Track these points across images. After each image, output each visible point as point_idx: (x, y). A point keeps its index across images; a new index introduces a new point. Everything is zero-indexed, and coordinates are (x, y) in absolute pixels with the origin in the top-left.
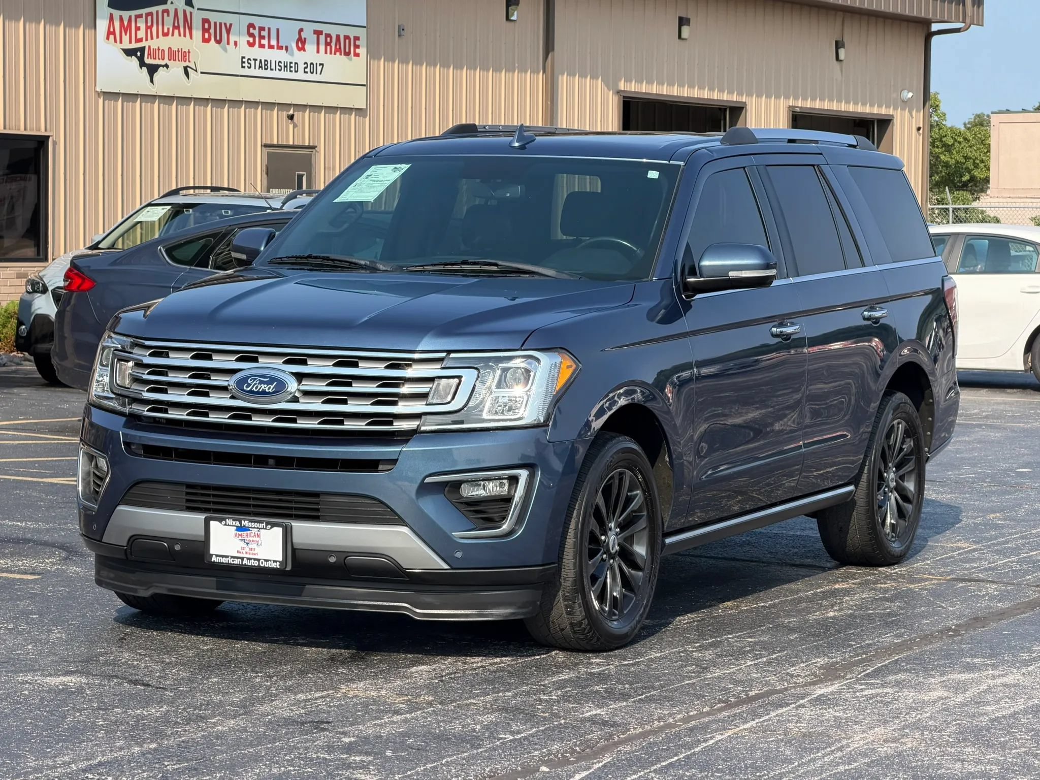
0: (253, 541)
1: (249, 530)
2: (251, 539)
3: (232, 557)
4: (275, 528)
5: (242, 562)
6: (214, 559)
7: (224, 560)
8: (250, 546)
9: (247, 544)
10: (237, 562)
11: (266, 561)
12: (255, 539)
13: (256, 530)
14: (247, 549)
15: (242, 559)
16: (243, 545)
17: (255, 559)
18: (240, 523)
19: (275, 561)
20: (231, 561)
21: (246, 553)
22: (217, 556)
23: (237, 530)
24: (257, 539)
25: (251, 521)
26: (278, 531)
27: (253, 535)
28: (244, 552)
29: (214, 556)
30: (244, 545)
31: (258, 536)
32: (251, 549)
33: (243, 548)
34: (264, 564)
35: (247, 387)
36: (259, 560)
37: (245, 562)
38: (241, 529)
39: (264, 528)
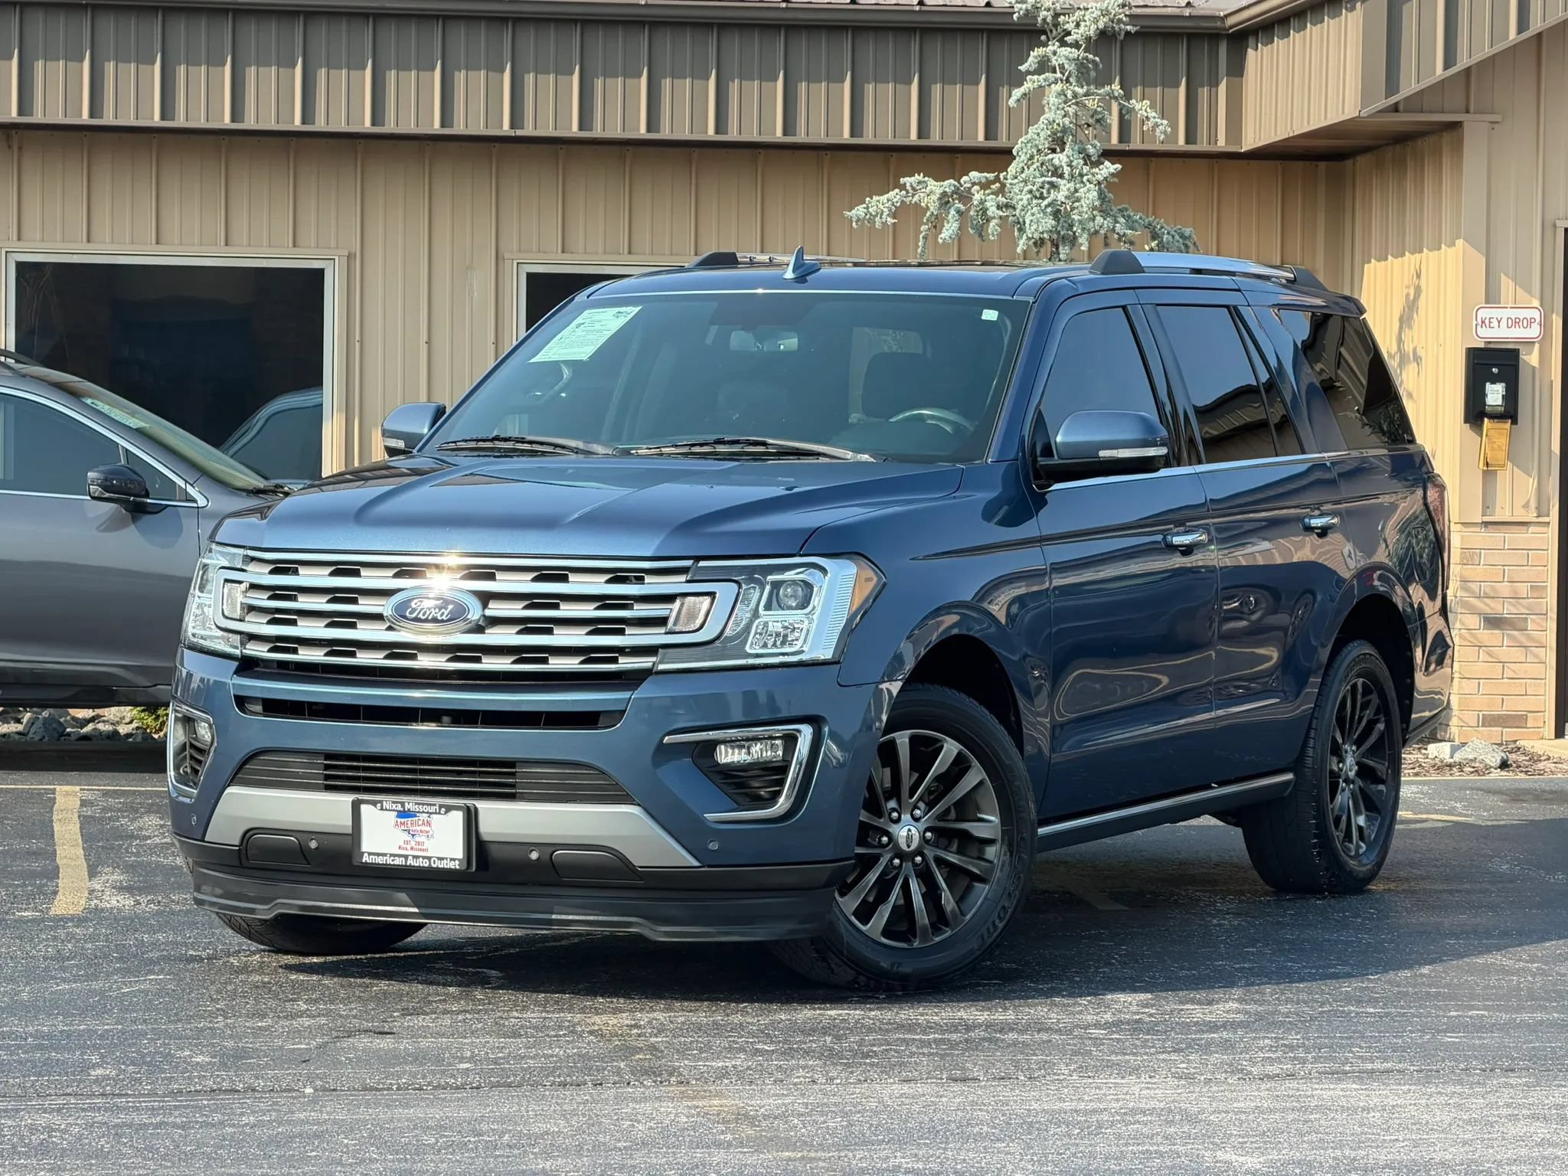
0: (421, 831)
1: (415, 816)
2: (418, 828)
3: (391, 855)
4: (452, 813)
5: (406, 862)
6: (366, 859)
7: (380, 860)
8: (417, 839)
9: (413, 835)
10: (399, 861)
11: (441, 859)
12: (424, 828)
13: (424, 815)
14: (413, 844)
15: (406, 857)
16: (406, 837)
17: (424, 858)
18: (403, 806)
19: (452, 860)
20: (389, 861)
22: (370, 854)
23: (398, 816)
24: (427, 829)
25: (418, 803)
26: (458, 817)
27: (420, 823)
28: (409, 847)
29: (366, 855)
30: (409, 838)
31: (429, 823)
32: (418, 843)
33: (407, 842)
34: (435, 865)
35: (411, 613)
36: (429, 858)
37: (411, 862)
38: (404, 814)
39: (436, 813)
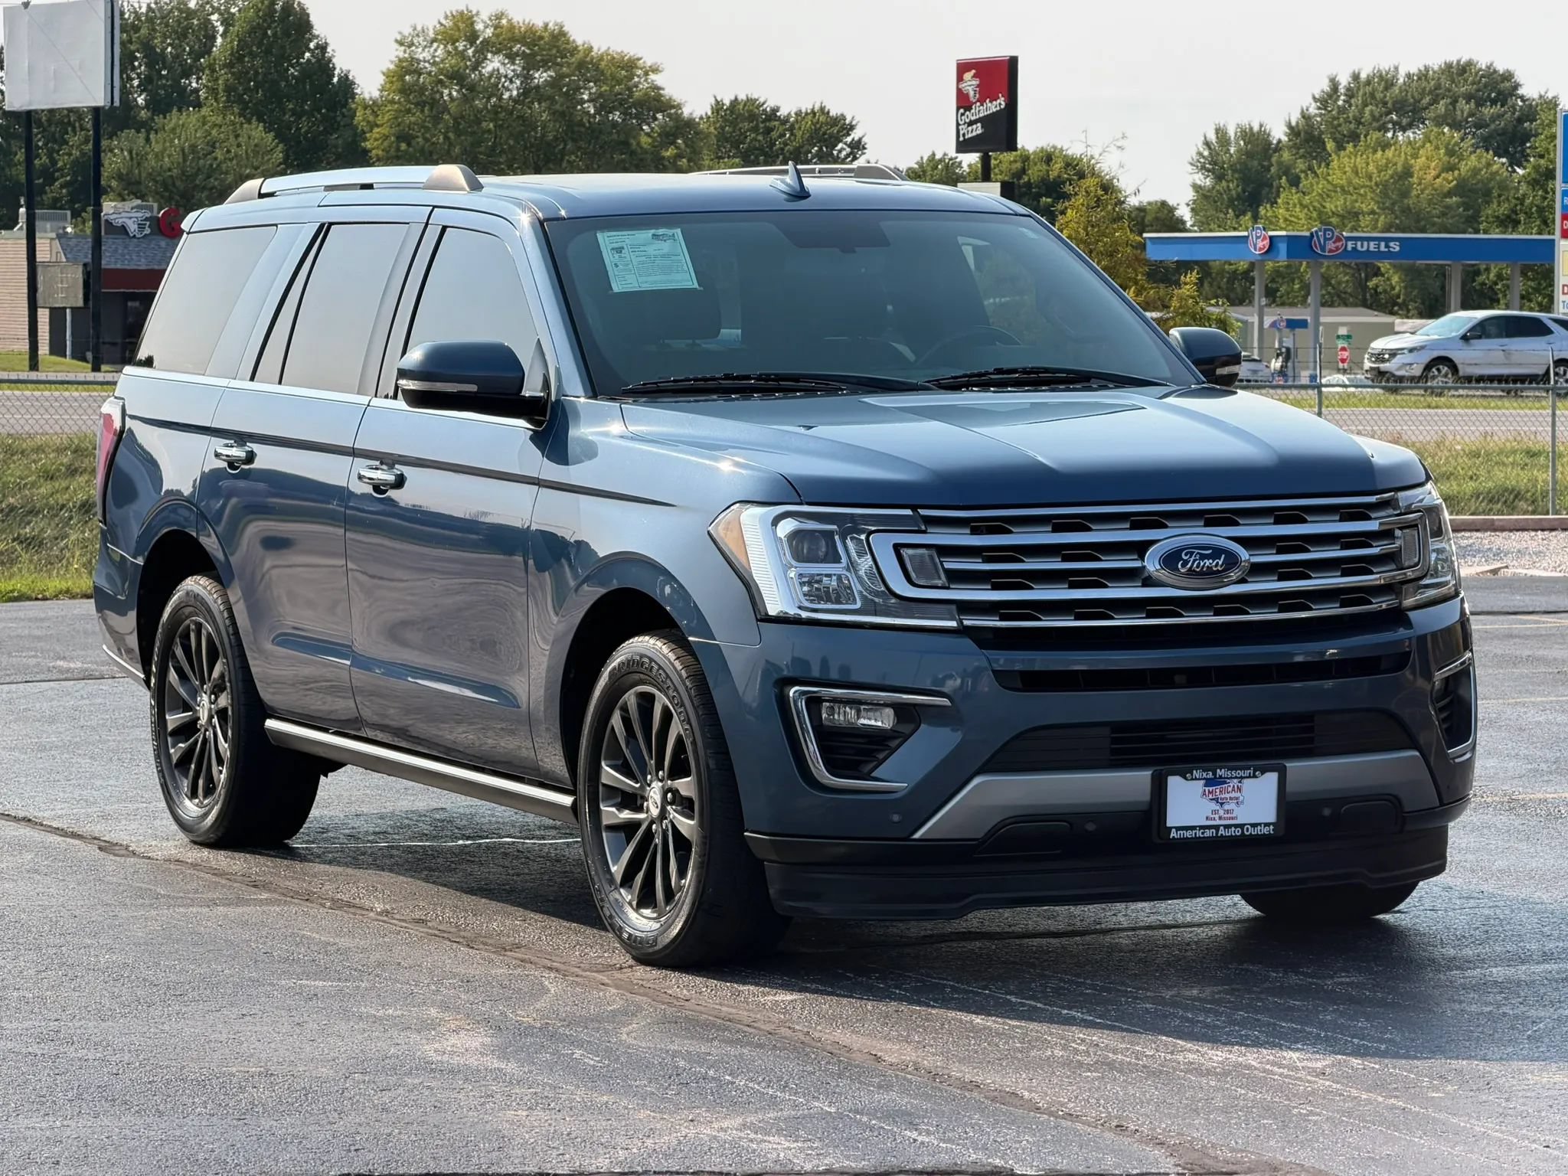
0: (1231, 798)
1: (1225, 783)
2: (1228, 796)
3: (1202, 827)
4: (1268, 775)
5: (1217, 833)
6: (1173, 834)
7: (1188, 834)
8: (1226, 807)
9: (1222, 804)
10: (1208, 833)
11: (1254, 825)
12: (1233, 795)
13: (1235, 781)
14: (1221, 812)
15: (1217, 828)
16: (1214, 806)
17: (1236, 826)
18: (1214, 774)
19: (1267, 825)
20: (1199, 834)
21: (1220, 818)
22: (1178, 829)
23: (1207, 785)
24: (1238, 795)
25: (1231, 769)
26: (1272, 777)
27: (1230, 789)
28: (1217, 816)
29: (1173, 830)
30: (1217, 807)
31: (1239, 789)
32: (1228, 812)
33: (1215, 812)
34: (1252, 831)
35: (1183, 566)
36: (1242, 826)
37: (1222, 831)
38: (1209, 783)
39: (1249, 777)
